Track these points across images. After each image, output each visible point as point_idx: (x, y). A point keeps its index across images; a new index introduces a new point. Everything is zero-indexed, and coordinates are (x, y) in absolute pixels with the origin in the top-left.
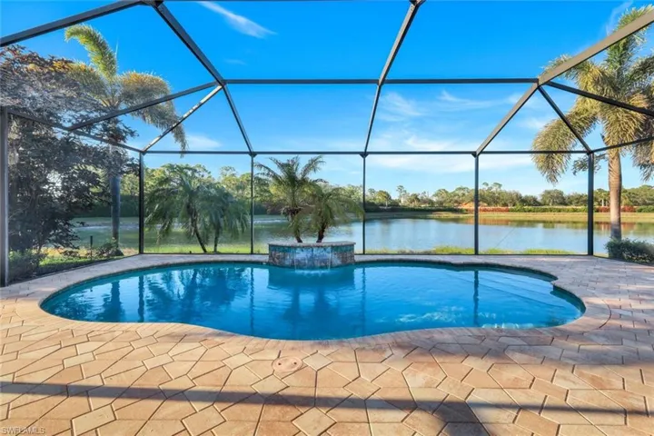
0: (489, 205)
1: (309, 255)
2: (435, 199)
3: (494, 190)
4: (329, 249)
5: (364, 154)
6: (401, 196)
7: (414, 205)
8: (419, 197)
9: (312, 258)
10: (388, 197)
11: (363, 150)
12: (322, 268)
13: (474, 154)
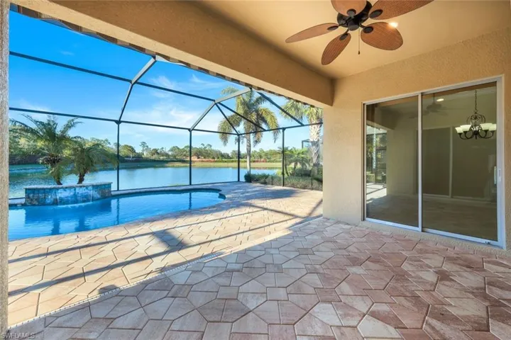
0: (205, 158)
1: (72, 194)
2: (170, 153)
3: (207, 148)
4: (90, 188)
5: (118, 122)
6: (143, 150)
7: (155, 157)
8: (159, 151)
9: (75, 195)
10: (132, 150)
11: (118, 119)
12: (84, 201)
13: (189, 130)
